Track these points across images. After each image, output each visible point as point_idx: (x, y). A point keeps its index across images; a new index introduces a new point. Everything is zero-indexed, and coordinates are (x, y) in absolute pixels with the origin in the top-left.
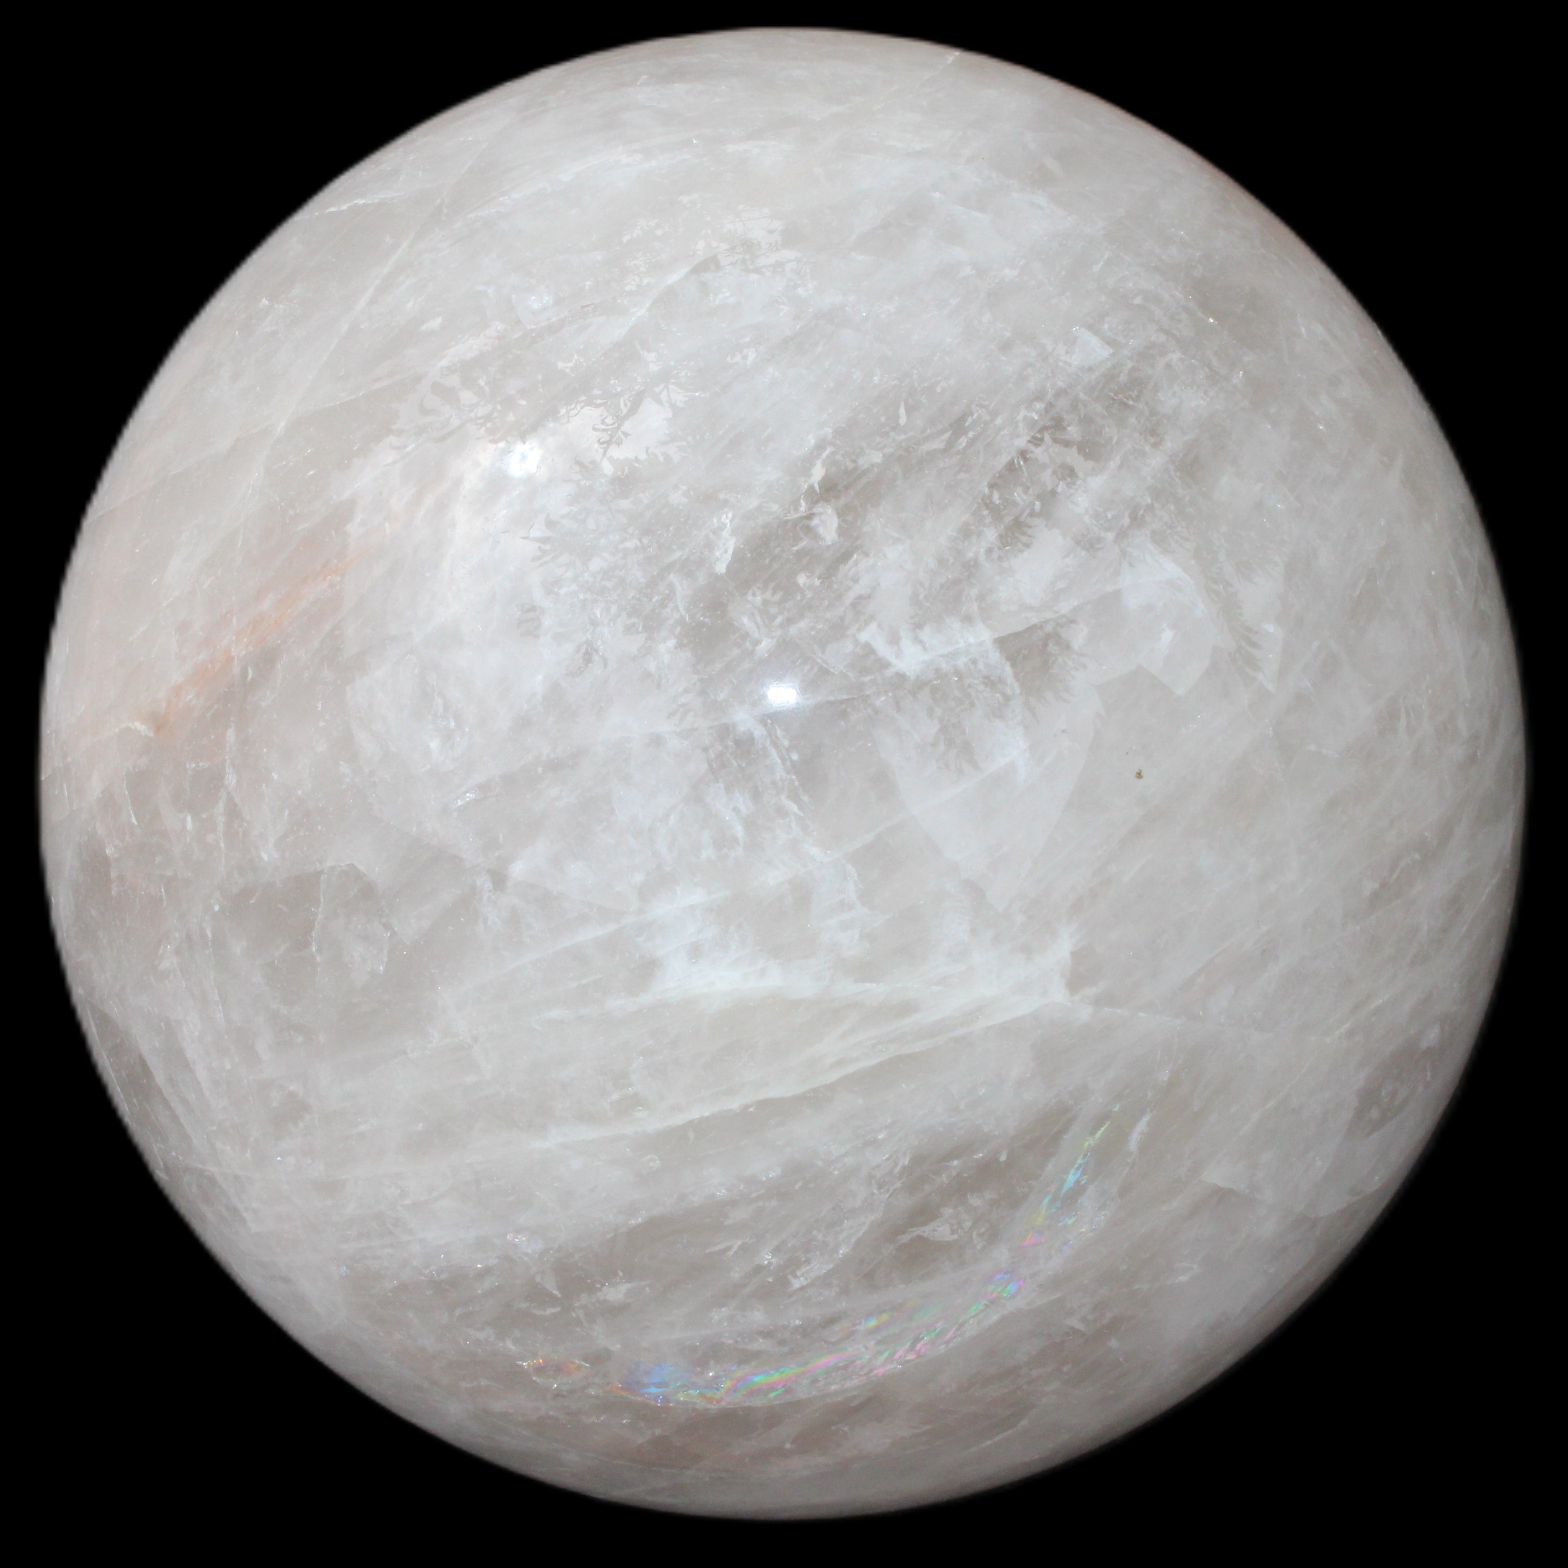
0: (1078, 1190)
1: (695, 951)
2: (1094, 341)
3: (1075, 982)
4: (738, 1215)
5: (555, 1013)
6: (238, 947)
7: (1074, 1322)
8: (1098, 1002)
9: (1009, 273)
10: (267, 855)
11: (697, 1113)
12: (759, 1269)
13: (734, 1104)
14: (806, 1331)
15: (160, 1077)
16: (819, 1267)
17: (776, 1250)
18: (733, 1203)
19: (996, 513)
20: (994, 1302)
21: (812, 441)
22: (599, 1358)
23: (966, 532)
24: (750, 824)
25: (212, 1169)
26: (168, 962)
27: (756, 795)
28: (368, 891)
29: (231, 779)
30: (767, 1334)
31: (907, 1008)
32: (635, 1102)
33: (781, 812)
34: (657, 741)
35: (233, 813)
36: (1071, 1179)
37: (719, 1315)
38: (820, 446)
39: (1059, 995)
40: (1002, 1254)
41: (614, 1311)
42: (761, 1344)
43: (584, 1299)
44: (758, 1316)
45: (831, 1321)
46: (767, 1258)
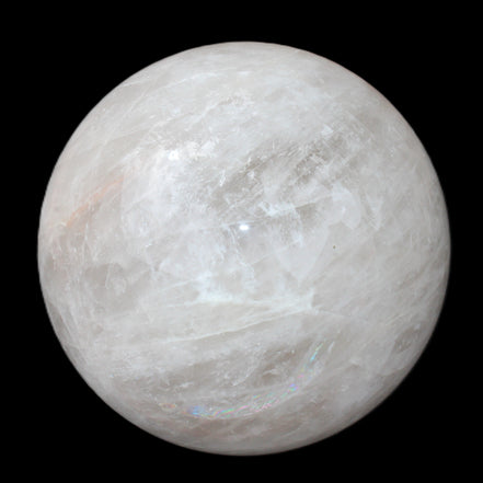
0: (314, 362)
1: (209, 290)
2: (329, 129)
3: (314, 304)
4: (220, 365)
5: (171, 306)
6: (86, 285)
7: (312, 400)
8: (320, 309)
9: (306, 109)
10: (95, 259)
11: (208, 335)
12: (224, 380)
13: (218, 333)
14: (237, 398)
15: (64, 321)
16: (241, 380)
17: (229, 375)
18: (217, 361)
19: (298, 174)
20: (289, 393)
21: (248, 152)
22: (180, 404)
23: (289, 179)
24: (226, 256)
25: (78, 347)
26: (68, 288)
27: (227, 247)
28: (121, 270)
29: (86, 238)
30: (227, 399)
31: (267, 309)
32: (192, 331)
33: (234, 253)
34: (201, 231)
35: (86, 248)
36: (312, 358)
37: (213, 392)
38: (250, 153)
39: (309, 306)
40: (292, 379)
41: (184, 390)
42: (224, 401)
43: (176, 387)
44: (223, 394)
45: (244, 396)
46: (226, 377)
